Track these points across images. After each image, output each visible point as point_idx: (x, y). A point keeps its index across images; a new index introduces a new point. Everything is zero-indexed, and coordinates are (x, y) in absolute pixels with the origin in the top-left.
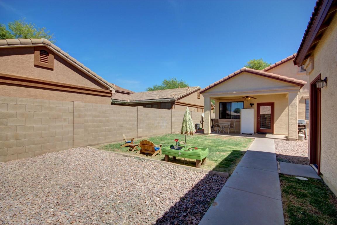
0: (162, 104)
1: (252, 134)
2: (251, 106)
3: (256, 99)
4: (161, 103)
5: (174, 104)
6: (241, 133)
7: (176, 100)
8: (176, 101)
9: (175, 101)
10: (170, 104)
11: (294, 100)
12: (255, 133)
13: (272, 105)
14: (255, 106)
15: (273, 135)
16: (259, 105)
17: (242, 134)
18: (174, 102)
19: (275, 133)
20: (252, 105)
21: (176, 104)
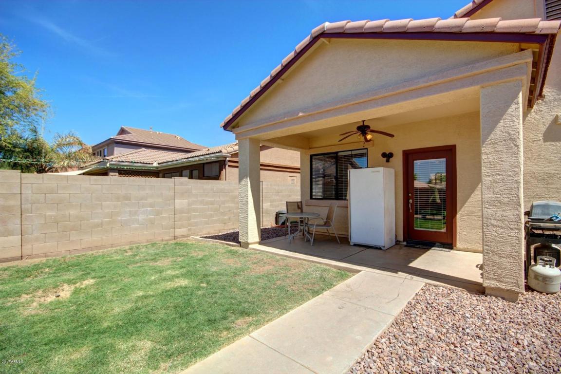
0: (206, 166)
1: (380, 249)
2: (388, 161)
3: (392, 136)
4: (204, 164)
5: (225, 165)
6: (352, 244)
7: (228, 157)
8: (228, 159)
9: (226, 158)
10: (217, 166)
11: (506, 116)
12: (397, 242)
13: (448, 153)
14: (398, 161)
15: (452, 251)
16: (410, 157)
17: (355, 245)
18: (225, 161)
19: (459, 244)
20: (388, 156)
21: (229, 166)
